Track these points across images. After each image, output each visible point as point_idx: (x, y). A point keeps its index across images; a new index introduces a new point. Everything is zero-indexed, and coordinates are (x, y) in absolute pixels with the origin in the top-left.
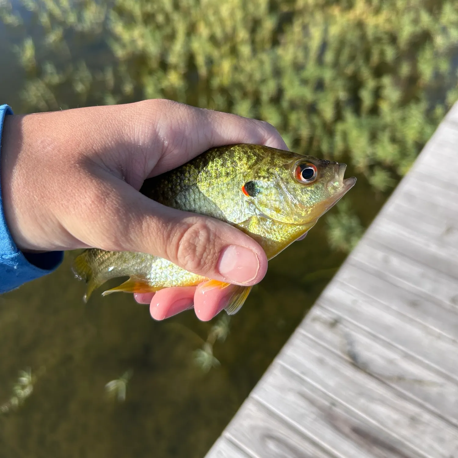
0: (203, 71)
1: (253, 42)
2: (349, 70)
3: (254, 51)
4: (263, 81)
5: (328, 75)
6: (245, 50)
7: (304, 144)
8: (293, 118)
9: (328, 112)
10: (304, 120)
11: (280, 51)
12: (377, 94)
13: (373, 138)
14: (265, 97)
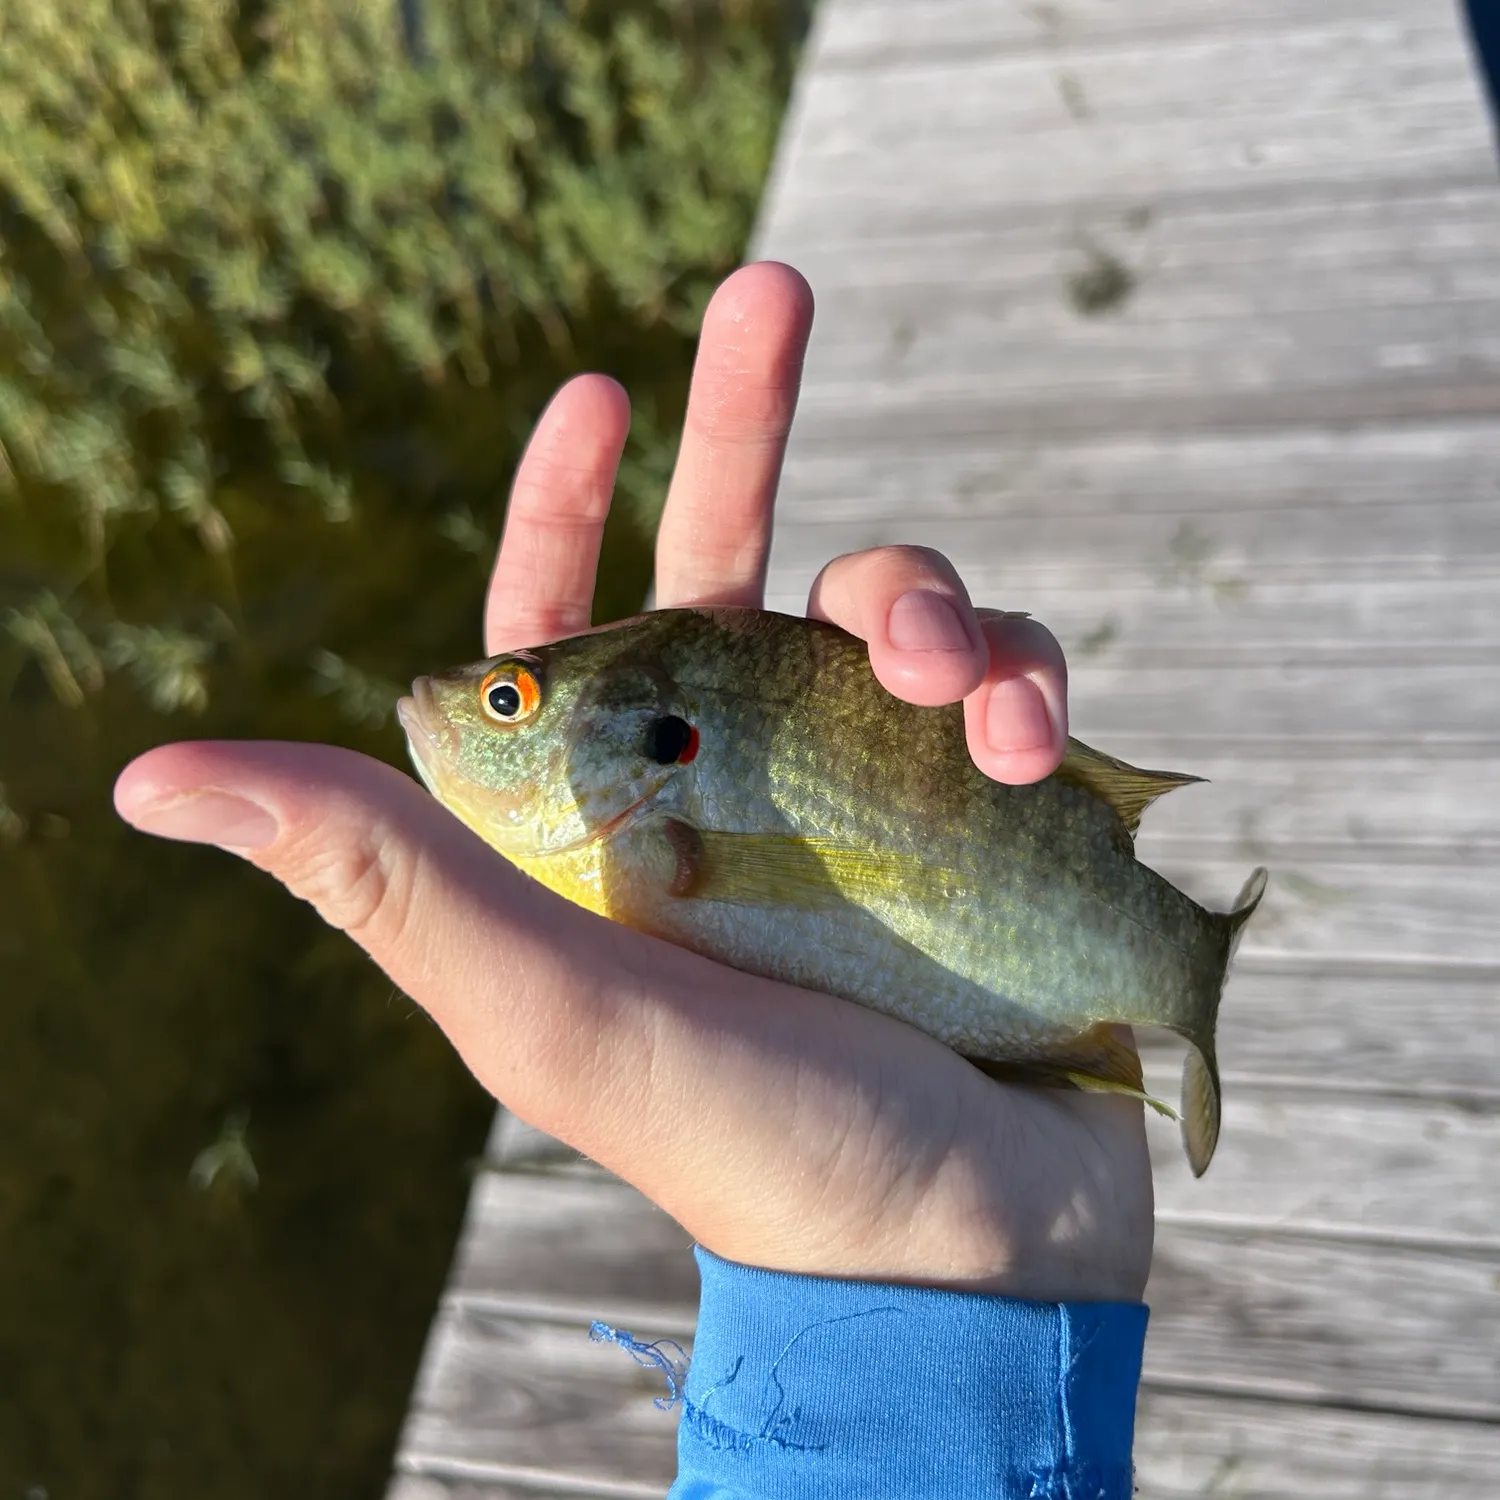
0: (60, 226)
1: (181, 75)
2: (515, 48)
3: (197, 99)
4: (269, 180)
5: (456, 85)
6: (168, 108)
7: (471, 310)
8: (404, 247)
9: (500, 191)
10: (440, 243)
11: (280, 69)
12: (618, 83)
13: (653, 208)
14: (295, 224)
